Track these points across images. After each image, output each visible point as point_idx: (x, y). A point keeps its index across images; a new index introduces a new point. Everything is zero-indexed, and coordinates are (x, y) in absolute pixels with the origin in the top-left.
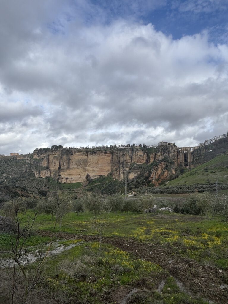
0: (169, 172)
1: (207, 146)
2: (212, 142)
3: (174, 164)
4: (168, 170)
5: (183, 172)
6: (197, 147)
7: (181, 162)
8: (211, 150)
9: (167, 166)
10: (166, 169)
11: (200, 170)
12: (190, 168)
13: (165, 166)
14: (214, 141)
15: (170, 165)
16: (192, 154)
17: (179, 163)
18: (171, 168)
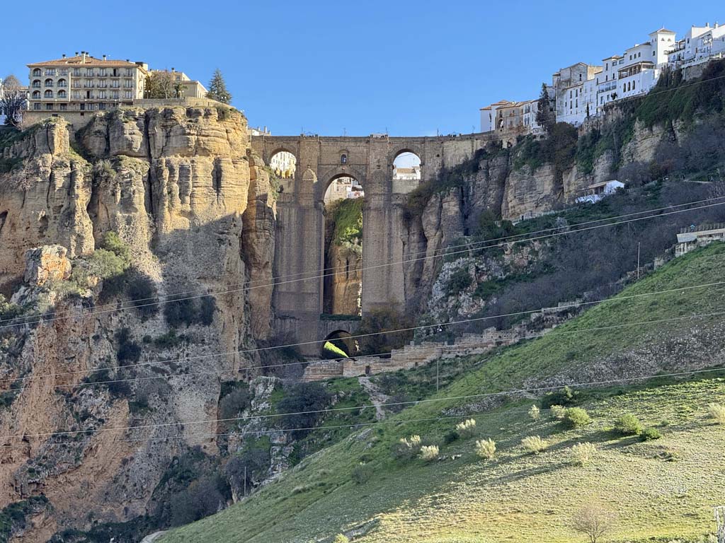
2: (622, 95)
6: (471, 137)
8: (616, 184)
14: (647, 81)
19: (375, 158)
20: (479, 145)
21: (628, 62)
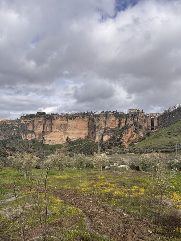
0: (138, 135)
2: (175, 109)
3: (142, 128)
4: (137, 134)
5: (149, 134)
6: (162, 113)
7: (148, 126)
8: (174, 116)
9: (136, 129)
11: (164, 133)
13: (135, 129)
14: (177, 108)
15: (139, 129)
16: (158, 119)
17: (146, 127)
19: (155, 115)
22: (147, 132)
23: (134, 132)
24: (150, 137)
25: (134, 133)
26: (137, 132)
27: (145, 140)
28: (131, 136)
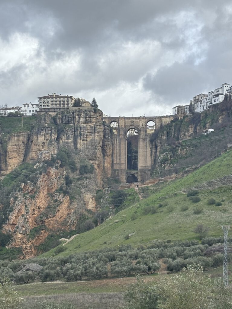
0: (76, 205)
1: (199, 115)
2: (214, 103)
3: (92, 175)
4: (72, 198)
5: (121, 201)
6: (170, 117)
7: (116, 167)
8: (211, 130)
9: (68, 182)
10: (66, 193)
12: (143, 190)
13: (63, 181)
14: (221, 99)
15: (78, 179)
16: (152, 141)
17: (110, 172)
18: (83, 190)
19: (141, 123)
20: (172, 119)
21: (215, 93)
22: (111, 192)
23: (60, 190)
24: (125, 213)
25: (60, 197)
26: (71, 191)
27: (104, 224)
28: (49, 207)
